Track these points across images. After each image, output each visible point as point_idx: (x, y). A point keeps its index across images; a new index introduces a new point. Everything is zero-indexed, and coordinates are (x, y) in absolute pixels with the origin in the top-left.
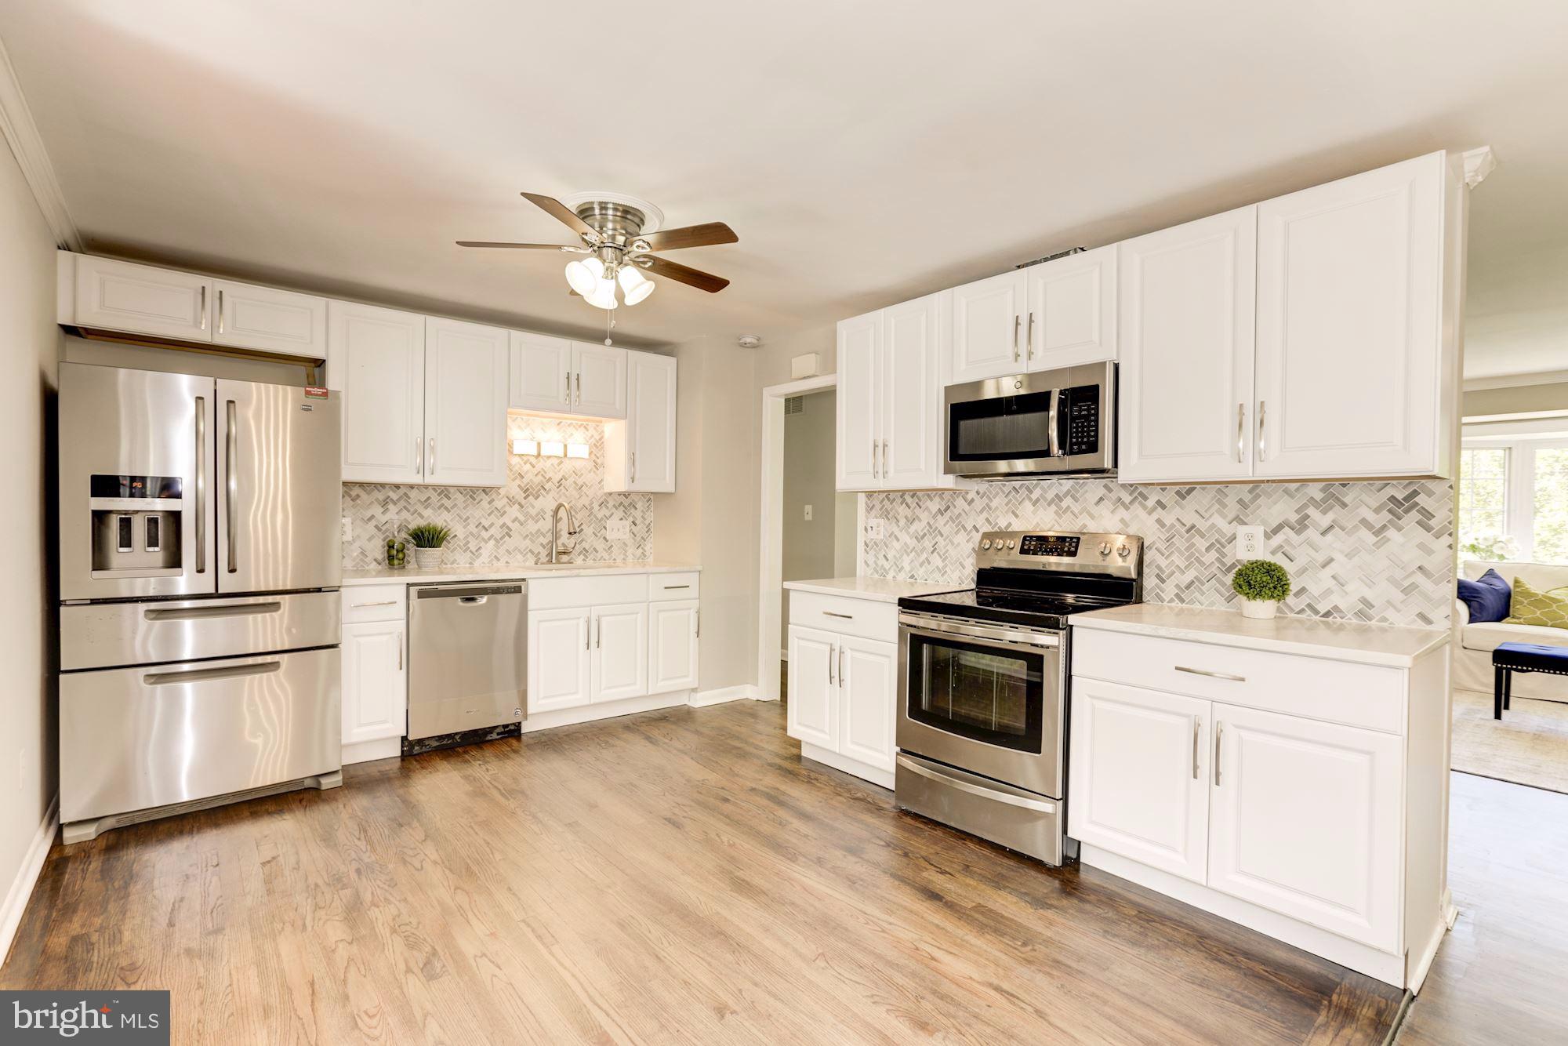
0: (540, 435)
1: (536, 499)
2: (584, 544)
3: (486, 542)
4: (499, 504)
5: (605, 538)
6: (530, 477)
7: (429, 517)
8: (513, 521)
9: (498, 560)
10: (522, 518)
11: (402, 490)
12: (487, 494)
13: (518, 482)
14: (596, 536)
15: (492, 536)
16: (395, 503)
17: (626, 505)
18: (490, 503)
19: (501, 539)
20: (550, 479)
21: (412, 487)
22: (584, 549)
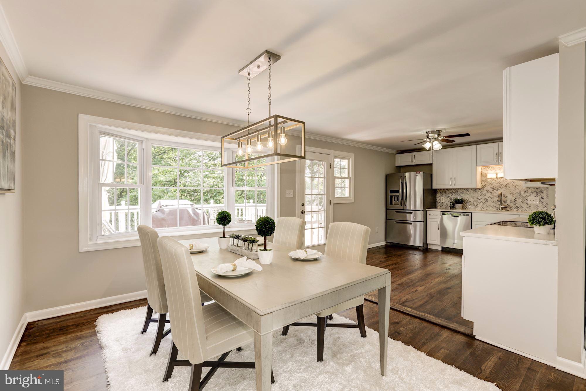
0: (498, 171)
1: (497, 191)
2: (517, 205)
3: (480, 203)
4: (484, 192)
5: (527, 203)
6: (495, 184)
7: (463, 196)
8: (489, 197)
9: (484, 208)
10: (492, 197)
11: (456, 190)
12: (480, 190)
13: (490, 186)
14: (523, 202)
15: (481, 202)
16: (454, 193)
17: (538, 192)
18: (481, 192)
19: (485, 202)
20: (502, 184)
21: (459, 189)
22: (517, 207)
